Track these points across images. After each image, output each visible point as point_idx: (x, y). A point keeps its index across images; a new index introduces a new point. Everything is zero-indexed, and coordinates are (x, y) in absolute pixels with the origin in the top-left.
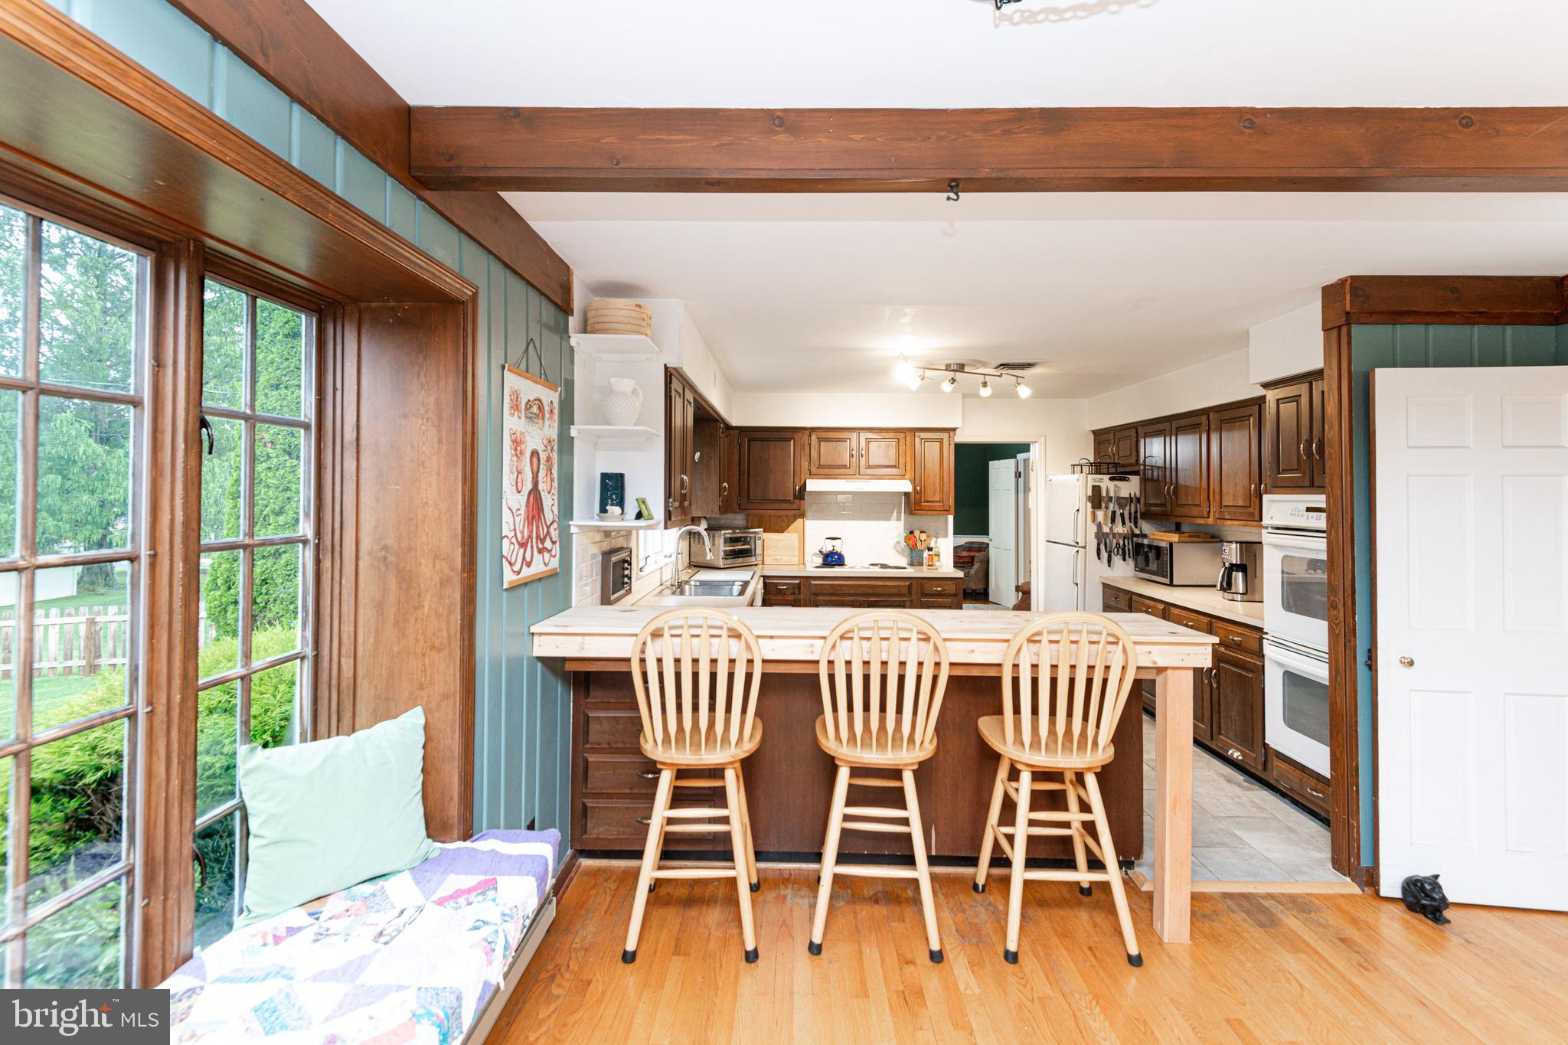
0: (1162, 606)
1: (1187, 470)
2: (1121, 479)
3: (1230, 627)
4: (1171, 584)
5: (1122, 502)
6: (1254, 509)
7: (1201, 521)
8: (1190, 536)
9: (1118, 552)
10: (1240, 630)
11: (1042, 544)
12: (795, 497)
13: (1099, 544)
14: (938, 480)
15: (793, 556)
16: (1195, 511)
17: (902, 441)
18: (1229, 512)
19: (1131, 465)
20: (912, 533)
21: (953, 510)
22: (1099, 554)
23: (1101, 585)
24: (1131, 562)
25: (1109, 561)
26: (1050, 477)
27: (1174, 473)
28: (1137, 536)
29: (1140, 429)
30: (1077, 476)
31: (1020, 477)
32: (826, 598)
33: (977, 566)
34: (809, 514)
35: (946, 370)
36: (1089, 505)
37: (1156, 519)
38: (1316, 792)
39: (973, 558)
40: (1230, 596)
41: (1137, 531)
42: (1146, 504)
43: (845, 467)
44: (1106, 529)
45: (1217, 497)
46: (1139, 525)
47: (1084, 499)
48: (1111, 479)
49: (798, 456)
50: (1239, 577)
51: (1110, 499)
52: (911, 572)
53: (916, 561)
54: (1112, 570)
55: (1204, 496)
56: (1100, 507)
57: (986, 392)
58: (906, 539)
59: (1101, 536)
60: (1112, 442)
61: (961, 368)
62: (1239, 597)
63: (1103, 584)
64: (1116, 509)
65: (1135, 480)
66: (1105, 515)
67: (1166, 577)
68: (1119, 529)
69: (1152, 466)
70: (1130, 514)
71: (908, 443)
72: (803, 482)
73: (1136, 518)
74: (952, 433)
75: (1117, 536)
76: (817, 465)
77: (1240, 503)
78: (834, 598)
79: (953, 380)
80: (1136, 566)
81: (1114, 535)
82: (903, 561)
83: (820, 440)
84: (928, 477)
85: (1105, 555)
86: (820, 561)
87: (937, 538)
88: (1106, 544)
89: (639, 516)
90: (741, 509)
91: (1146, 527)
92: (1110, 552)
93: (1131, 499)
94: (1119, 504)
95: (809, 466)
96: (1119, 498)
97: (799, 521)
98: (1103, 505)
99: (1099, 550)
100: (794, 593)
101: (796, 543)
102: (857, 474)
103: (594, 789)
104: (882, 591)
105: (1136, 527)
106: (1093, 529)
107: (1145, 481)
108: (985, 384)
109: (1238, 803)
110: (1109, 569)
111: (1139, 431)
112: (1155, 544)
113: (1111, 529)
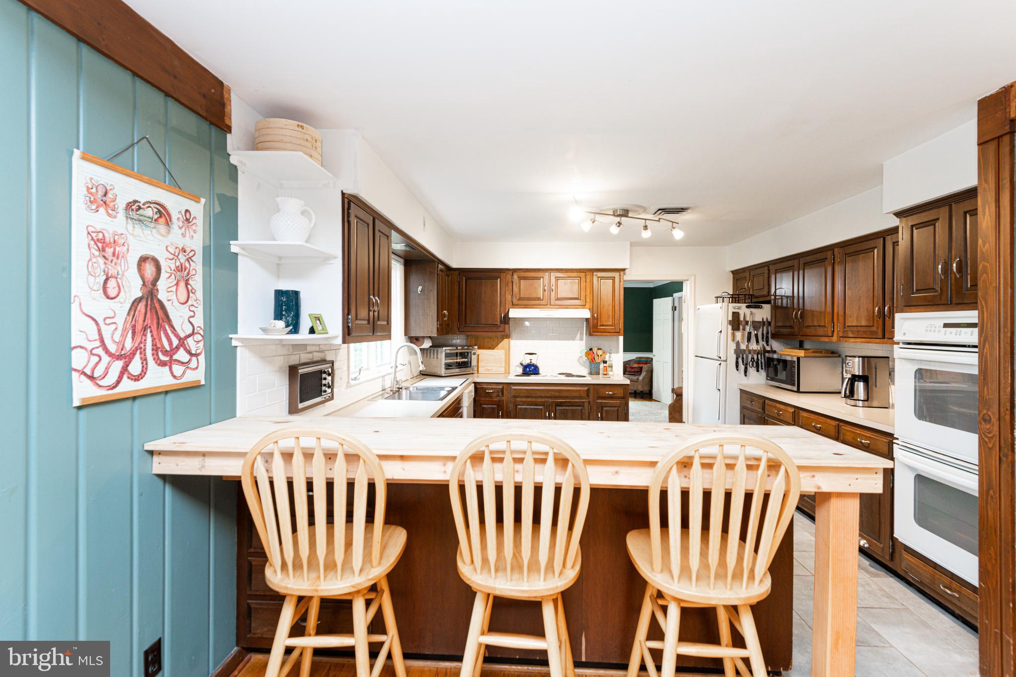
0: (792, 410)
1: (813, 297)
2: (755, 307)
3: (858, 431)
4: (798, 391)
5: (756, 325)
6: (877, 328)
7: (826, 339)
8: (813, 352)
9: (753, 364)
10: (868, 434)
11: (692, 358)
12: (501, 322)
13: (737, 358)
14: (611, 308)
15: (501, 367)
16: (821, 331)
17: (583, 279)
18: (852, 332)
19: (764, 296)
20: (591, 349)
21: (622, 332)
22: (737, 366)
23: (739, 391)
24: (763, 373)
25: (746, 372)
26: (699, 307)
27: (801, 301)
28: (768, 352)
29: (771, 267)
30: (720, 305)
31: (675, 310)
32: (523, 399)
33: (644, 374)
34: (513, 335)
35: (614, 215)
36: (730, 327)
37: (783, 338)
38: (950, 589)
39: (641, 368)
40: (853, 402)
41: (768, 348)
42: (776, 327)
43: (539, 299)
44: (743, 347)
45: (841, 319)
46: (770, 343)
47: (725, 323)
48: (748, 307)
49: (503, 292)
50: (860, 386)
51: (747, 323)
52: (589, 380)
53: (594, 372)
54: (748, 379)
55: (828, 318)
56: (738, 329)
57: (646, 235)
58: (587, 354)
59: (739, 352)
60: (748, 279)
61: (625, 213)
62: (860, 403)
63: (741, 390)
64: (752, 331)
65: (767, 308)
66: (743, 335)
67: (793, 385)
68: (754, 346)
69: (782, 296)
70: (763, 334)
71: (588, 280)
72: (507, 311)
73: (767, 337)
74: (622, 273)
75: (752, 353)
76: (518, 297)
77: (864, 323)
78: (529, 400)
79: (619, 224)
80: (767, 376)
81: (750, 352)
82: (584, 371)
83: (520, 278)
84: (603, 306)
85: (742, 367)
86: (520, 370)
87: (610, 353)
88: (743, 358)
89: (312, 331)
90: (460, 331)
91: (775, 345)
92: (747, 364)
93: (763, 322)
94: (754, 327)
95: (512, 298)
96: (754, 322)
97: (506, 340)
98: (741, 327)
99: (737, 363)
100: (498, 396)
101: (503, 357)
102: (548, 305)
103: (257, 591)
104: (566, 394)
105: (768, 345)
106: (733, 346)
107: (776, 309)
108: (646, 227)
109: (869, 592)
110: (745, 377)
111: (770, 268)
112: (783, 358)
113: (747, 346)
